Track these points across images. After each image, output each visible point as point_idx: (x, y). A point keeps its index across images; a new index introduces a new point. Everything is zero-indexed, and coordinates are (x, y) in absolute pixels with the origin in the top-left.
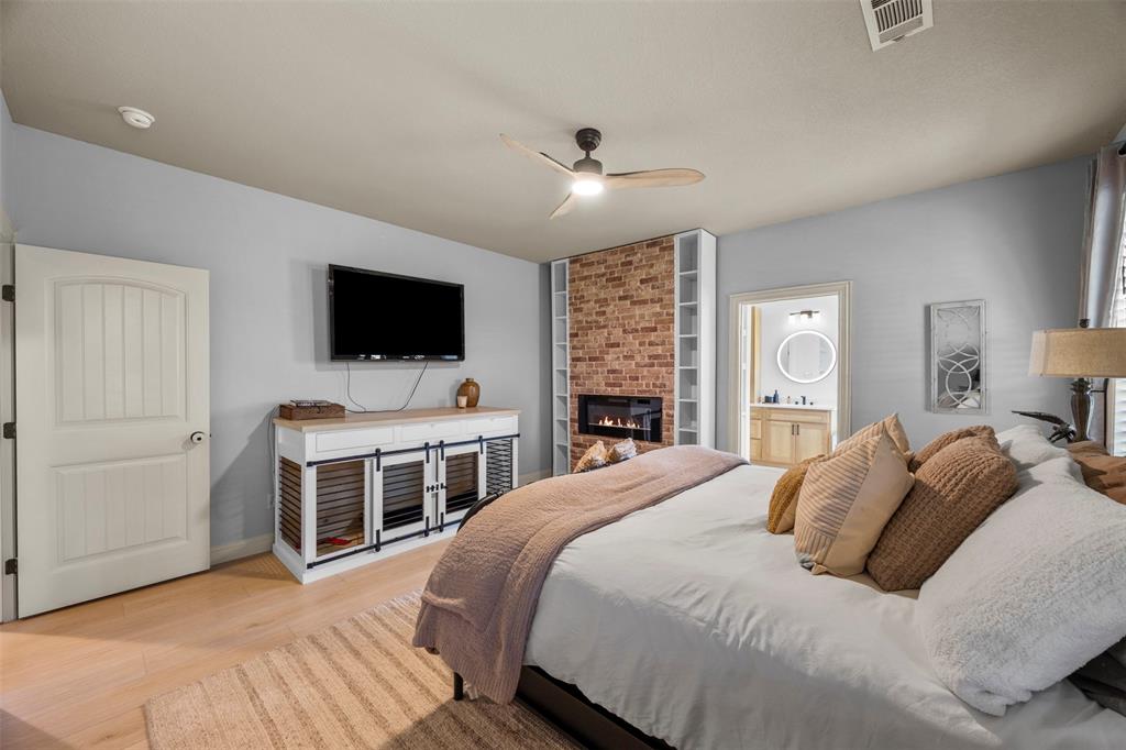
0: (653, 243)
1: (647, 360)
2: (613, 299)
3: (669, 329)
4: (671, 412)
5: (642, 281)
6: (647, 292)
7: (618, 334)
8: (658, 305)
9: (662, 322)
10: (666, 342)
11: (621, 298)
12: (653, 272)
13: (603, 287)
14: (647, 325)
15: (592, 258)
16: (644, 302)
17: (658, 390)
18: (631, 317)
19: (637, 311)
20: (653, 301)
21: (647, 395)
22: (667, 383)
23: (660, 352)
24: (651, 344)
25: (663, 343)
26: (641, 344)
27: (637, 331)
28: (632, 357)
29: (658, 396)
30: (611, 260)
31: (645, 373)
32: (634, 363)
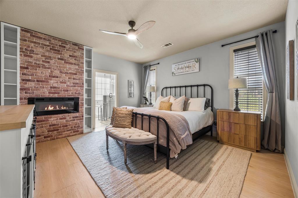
0: (75, 44)
1: (72, 84)
2: (55, 58)
3: (82, 75)
4: (82, 102)
5: (70, 56)
6: (72, 60)
7: (57, 73)
8: (77, 66)
9: (79, 72)
10: (81, 79)
11: (59, 59)
12: (75, 54)
13: (47, 51)
14: (73, 72)
15: (40, 35)
16: (71, 64)
17: (77, 95)
18: (64, 67)
19: (68, 66)
20: (75, 64)
21: (73, 97)
22: (81, 93)
23: (78, 82)
24: (74, 79)
25: (79, 79)
26: (69, 78)
27: (68, 73)
28: (65, 83)
29: (77, 97)
30: (53, 41)
31: (71, 89)
32: (66, 85)
